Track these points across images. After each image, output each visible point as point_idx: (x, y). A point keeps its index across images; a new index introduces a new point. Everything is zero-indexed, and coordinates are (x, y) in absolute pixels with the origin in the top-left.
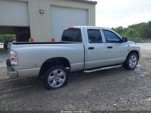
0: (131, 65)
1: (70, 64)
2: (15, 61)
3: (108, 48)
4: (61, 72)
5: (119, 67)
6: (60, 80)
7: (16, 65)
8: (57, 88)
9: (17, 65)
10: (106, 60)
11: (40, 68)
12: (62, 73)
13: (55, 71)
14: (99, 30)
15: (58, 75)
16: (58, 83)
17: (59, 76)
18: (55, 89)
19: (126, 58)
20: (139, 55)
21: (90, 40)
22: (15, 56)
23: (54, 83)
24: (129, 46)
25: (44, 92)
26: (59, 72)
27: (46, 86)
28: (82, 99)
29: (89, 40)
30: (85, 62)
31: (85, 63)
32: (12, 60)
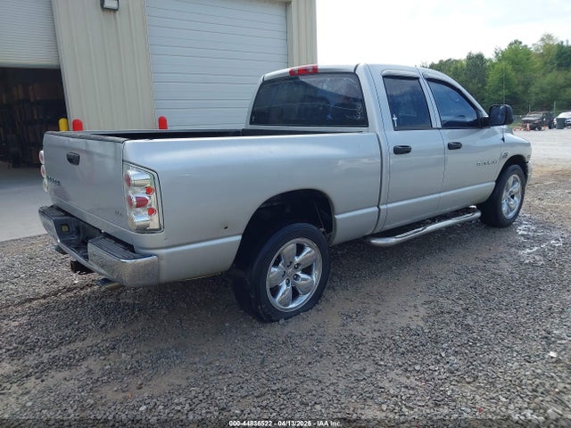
0: (504, 208)
1: (336, 217)
2: (151, 211)
3: (451, 147)
4: (308, 249)
5: (476, 219)
6: (304, 279)
7: (153, 231)
8: (297, 312)
9: (157, 227)
10: (442, 194)
11: (239, 238)
12: (310, 252)
13: (290, 247)
14: (418, 78)
15: (297, 259)
16: (295, 294)
17: (298, 264)
18: (291, 317)
19: (494, 183)
20: (527, 171)
21: (395, 119)
22: (149, 191)
23: (284, 294)
24: (503, 139)
25: (254, 334)
26: (300, 249)
27: (259, 307)
28: (423, 345)
29: (392, 117)
30: (381, 207)
31: (380, 209)
32: (138, 206)
